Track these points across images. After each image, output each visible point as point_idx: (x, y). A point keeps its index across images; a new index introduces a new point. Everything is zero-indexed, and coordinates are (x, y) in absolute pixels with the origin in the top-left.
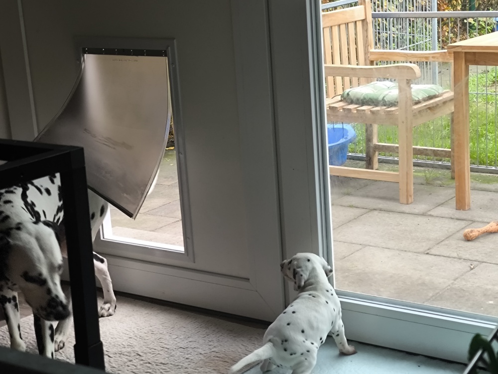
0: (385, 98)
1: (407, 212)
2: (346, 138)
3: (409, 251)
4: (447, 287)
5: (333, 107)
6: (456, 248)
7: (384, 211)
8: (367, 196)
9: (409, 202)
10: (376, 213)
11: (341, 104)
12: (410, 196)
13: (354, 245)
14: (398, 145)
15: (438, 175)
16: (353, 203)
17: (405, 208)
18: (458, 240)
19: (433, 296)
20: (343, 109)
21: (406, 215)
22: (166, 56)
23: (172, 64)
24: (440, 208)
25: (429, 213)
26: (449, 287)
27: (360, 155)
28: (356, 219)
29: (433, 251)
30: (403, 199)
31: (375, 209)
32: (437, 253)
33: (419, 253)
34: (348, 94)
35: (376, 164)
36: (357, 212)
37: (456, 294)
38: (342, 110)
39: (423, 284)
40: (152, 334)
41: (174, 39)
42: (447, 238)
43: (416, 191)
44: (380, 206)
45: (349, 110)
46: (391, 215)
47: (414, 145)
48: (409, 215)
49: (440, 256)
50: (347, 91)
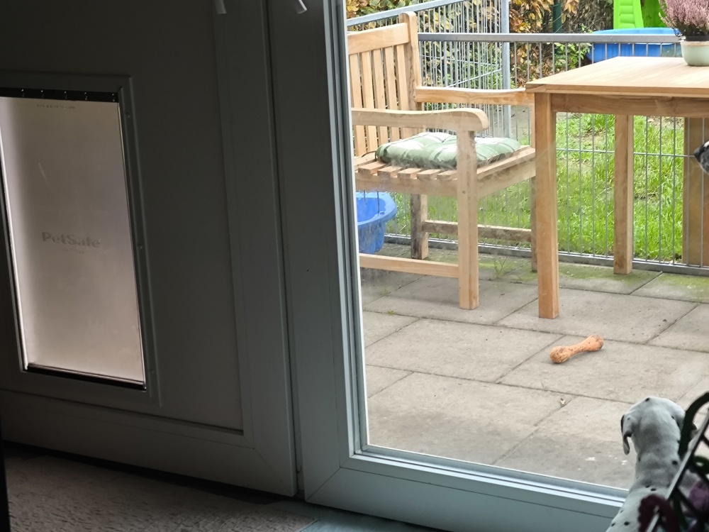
0: (438, 158)
1: (470, 321)
2: (383, 213)
3: (474, 380)
4: (529, 436)
5: (365, 170)
6: (540, 375)
7: (438, 319)
8: (414, 298)
9: (473, 307)
10: (426, 322)
11: (377, 165)
12: (475, 298)
13: (395, 371)
14: (457, 223)
15: (513, 267)
16: (393, 309)
17: (469, 316)
18: (543, 362)
19: (509, 450)
20: (379, 173)
21: (469, 325)
22: (117, 101)
23: (127, 113)
24: (516, 315)
25: (502, 323)
26: (532, 437)
27: (402, 236)
28: (398, 331)
29: (507, 380)
30: (464, 302)
31: (424, 318)
32: (513, 383)
33: (488, 382)
34: (385, 151)
35: (425, 251)
36: (399, 321)
37: (541, 447)
38: (376, 174)
39: (495, 433)
40: (97, 514)
41: (129, 76)
42: (527, 360)
43: (482, 290)
44: (432, 312)
45: (387, 174)
46: (447, 325)
47: (479, 223)
48: (473, 326)
49: (517, 386)
50: (384, 146)
